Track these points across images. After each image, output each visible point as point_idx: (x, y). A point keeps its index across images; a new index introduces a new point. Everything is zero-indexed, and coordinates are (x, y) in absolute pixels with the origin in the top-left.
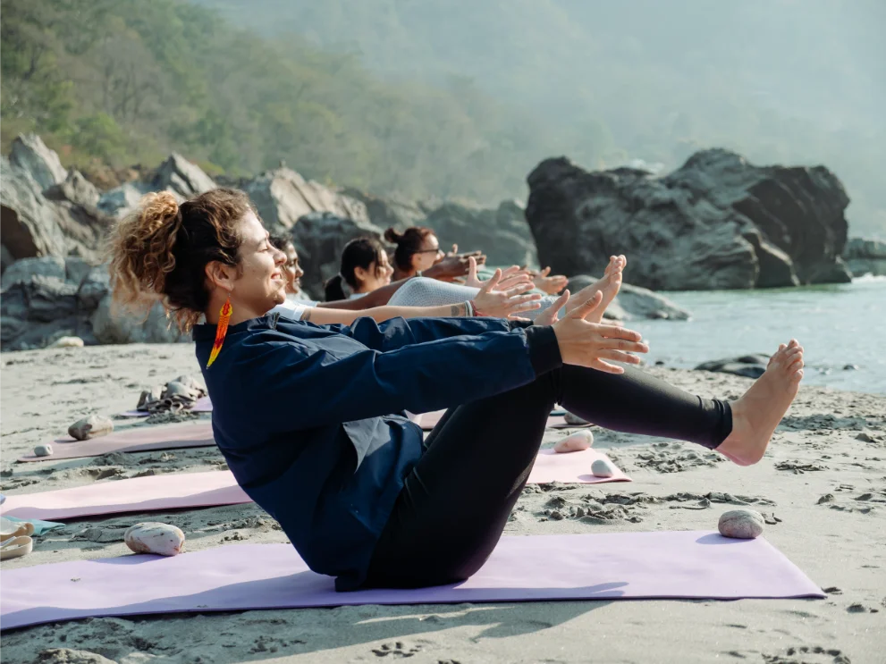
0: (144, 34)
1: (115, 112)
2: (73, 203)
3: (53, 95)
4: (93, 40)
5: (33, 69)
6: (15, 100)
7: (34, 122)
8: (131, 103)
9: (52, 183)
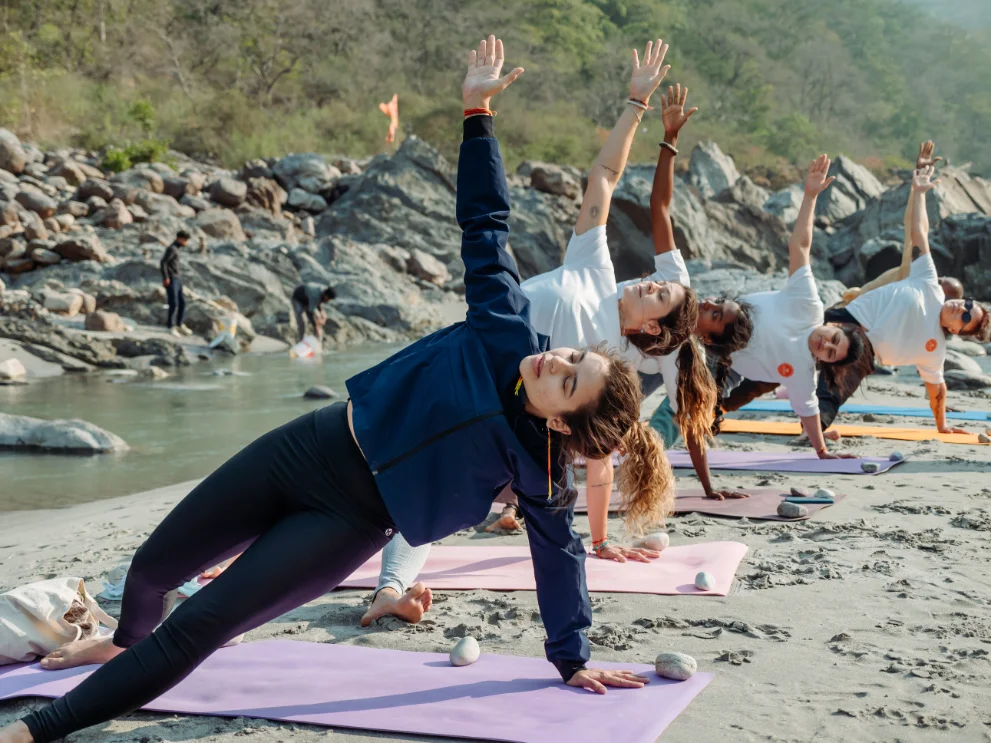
0: (845, 35)
1: (812, 111)
2: (740, 205)
3: (752, 98)
4: (795, 43)
5: (736, 75)
6: (718, 105)
7: (734, 125)
8: (827, 102)
9: (725, 186)
